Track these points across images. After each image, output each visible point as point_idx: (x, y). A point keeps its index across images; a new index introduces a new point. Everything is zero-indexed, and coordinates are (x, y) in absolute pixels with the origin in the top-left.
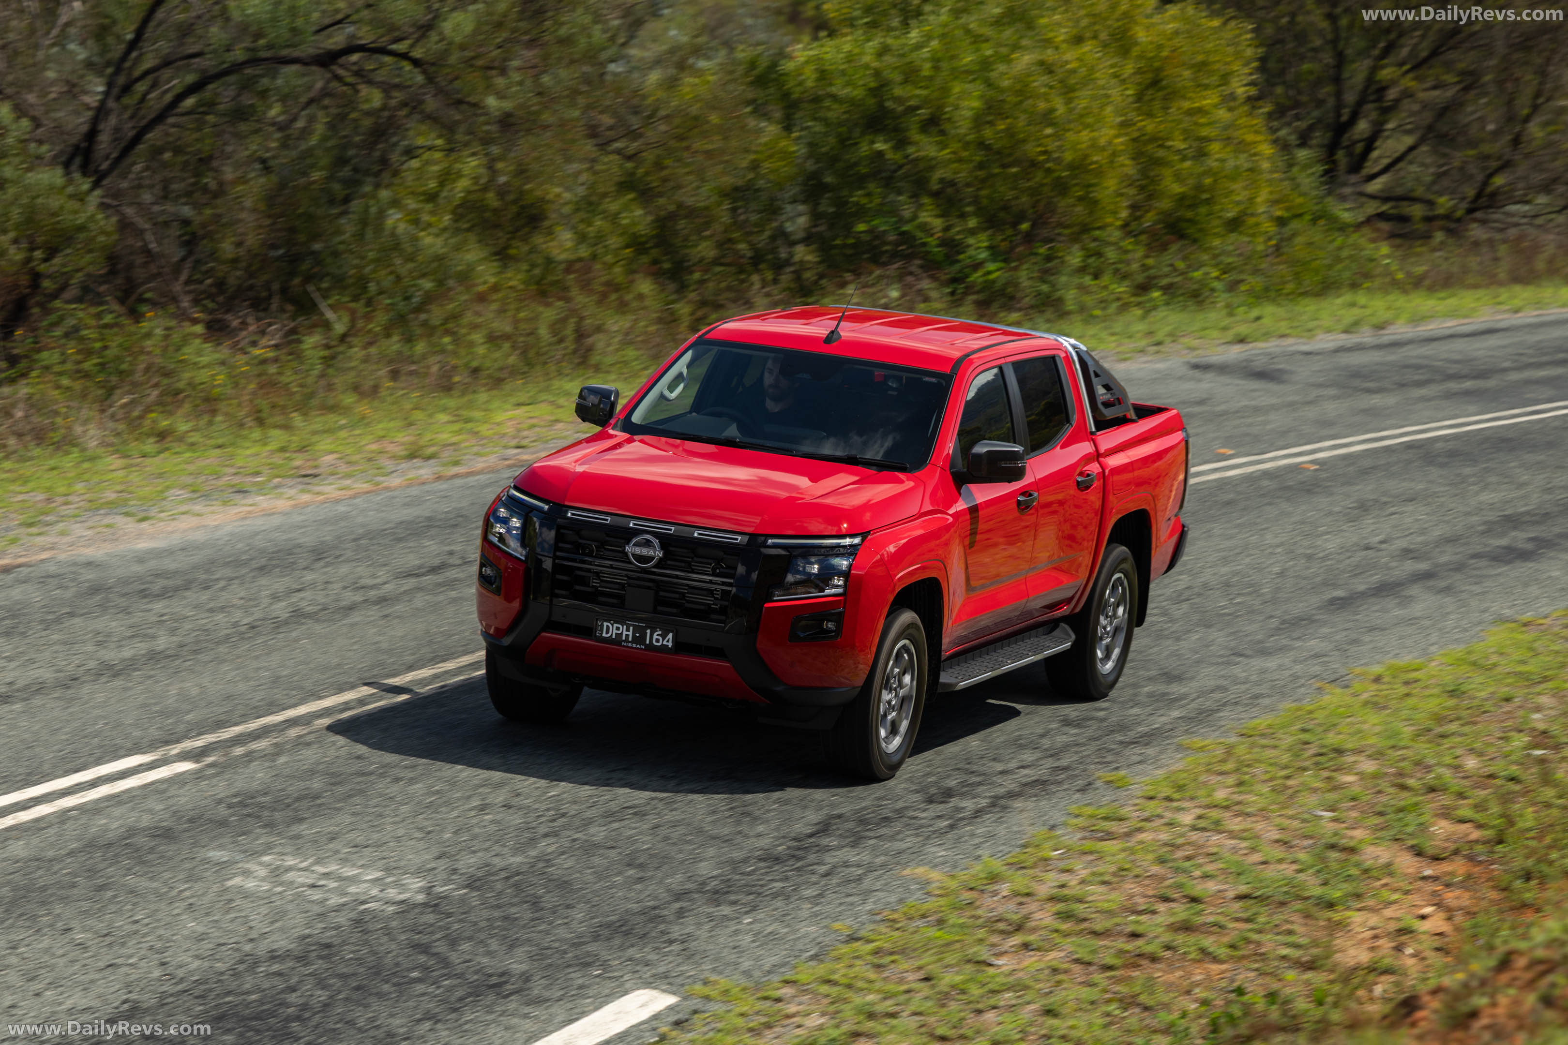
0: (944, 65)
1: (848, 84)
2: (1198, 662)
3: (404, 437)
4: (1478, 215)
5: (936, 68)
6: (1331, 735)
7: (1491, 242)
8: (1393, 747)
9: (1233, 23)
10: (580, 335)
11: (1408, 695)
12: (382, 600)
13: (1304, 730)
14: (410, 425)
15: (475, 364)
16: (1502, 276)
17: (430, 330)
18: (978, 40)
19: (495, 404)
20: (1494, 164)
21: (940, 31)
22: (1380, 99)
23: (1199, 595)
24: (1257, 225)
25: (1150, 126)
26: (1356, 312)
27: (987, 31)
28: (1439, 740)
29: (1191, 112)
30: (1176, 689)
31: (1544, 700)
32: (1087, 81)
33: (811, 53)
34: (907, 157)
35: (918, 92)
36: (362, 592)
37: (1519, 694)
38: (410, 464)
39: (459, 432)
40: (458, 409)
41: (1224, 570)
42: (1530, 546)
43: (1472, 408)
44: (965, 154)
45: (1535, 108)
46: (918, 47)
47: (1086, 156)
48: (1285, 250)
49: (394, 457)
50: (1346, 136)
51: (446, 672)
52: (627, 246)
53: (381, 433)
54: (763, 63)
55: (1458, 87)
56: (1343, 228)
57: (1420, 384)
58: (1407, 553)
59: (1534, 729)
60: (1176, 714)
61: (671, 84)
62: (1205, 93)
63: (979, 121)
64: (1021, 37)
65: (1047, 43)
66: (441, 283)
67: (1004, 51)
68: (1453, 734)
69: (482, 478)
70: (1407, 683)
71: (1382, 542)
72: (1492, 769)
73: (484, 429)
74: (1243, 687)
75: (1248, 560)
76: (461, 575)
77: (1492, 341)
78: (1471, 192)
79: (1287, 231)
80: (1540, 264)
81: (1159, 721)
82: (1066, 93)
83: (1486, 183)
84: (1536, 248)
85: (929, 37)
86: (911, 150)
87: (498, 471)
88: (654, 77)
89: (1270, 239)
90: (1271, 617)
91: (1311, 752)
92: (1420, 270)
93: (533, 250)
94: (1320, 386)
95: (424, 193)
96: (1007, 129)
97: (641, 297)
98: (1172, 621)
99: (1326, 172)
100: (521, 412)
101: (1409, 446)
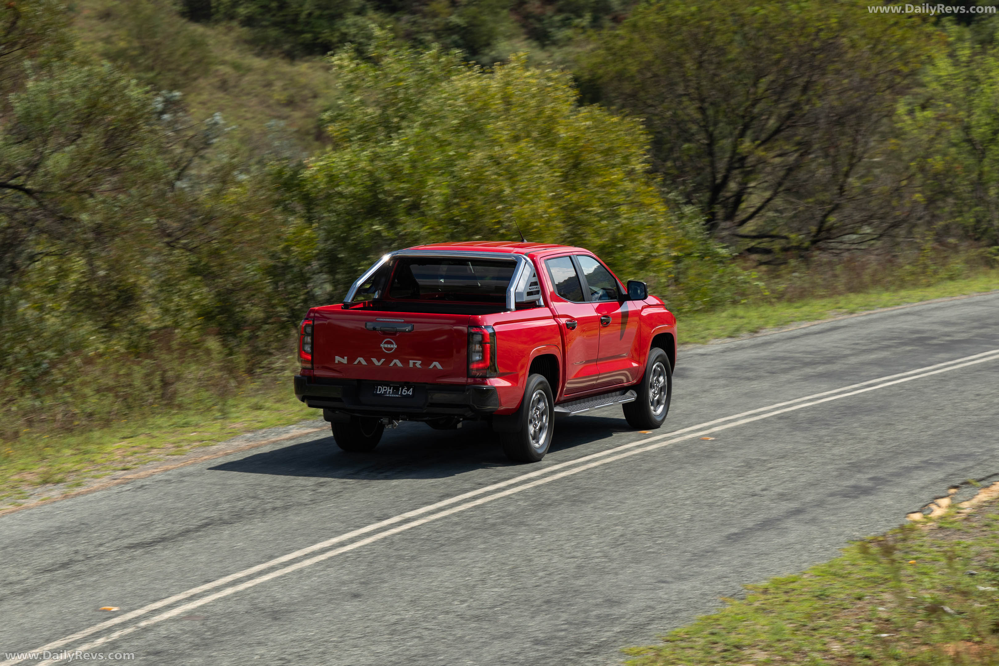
0: (420, 165)
1: (351, 184)
2: (633, 589)
3: (40, 469)
4: (821, 244)
5: (414, 167)
6: (733, 635)
7: (830, 264)
8: (779, 640)
9: (628, 119)
10: (165, 383)
11: (788, 601)
12: (25, 592)
13: (713, 634)
14: (44, 459)
15: (89, 410)
16: (841, 287)
17: (52, 388)
18: (443, 144)
19: (107, 439)
20: (828, 207)
21: (415, 139)
22: (742, 166)
23: (631, 540)
24: (659, 264)
25: (574, 198)
26: (738, 321)
27: (449, 137)
28: (814, 633)
29: (603, 186)
30: (616, 611)
31: (887, 596)
32: (526, 167)
33: (322, 163)
34: (397, 234)
35: (402, 185)
36: (9, 587)
37: (867, 593)
38: (44, 488)
39: (80, 462)
40: (78, 445)
41: (648, 520)
42: (870, 484)
43: (824, 386)
44: (439, 228)
45: (852, 166)
46: (400, 153)
47: (528, 223)
48: (682, 280)
49: (32, 484)
50: (721, 194)
51: (75, 642)
52: (199, 315)
53: (22, 467)
54: (288, 173)
55: (796, 155)
56: (722, 261)
57: (785, 371)
58: (782, 496)
59: (880, 619)
60: (617, 629)
61: (217, 194)
62: (612, 170)
63: (448, 205)
64: (475, 140)
65: (494, 142)
66: (61, 352)
67: (463, 150)
68: (822, 627)
69: (97, 494)
70: (786, 592)
71: (763, 490)
72: (851, 651)
73: (98, 458)
74: (666, 605)
75: (665, 511)
76: (84, 568)
77: (836, 336)
78: (814, 229)
79: (681, 265)
80: (866, 278)
81: (605, 636)
82: (510, 178)
83: (822, 222)
84: (864, 266)
85: (407, 144)
86: (400, 228)
87: (110, 489)
88: (207, 189)
89: (670, 273)
90: (685, 552)
91: (719, 649)
92: (781, 287)
93: (131, 322)
94: (713, 378)
95: (46, 286)
96: (470, 207)
97: (208, 352)
98: (611, 560)
99: (708, 221)
100: (125, 443)
101: (780, 417)
